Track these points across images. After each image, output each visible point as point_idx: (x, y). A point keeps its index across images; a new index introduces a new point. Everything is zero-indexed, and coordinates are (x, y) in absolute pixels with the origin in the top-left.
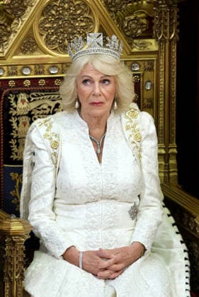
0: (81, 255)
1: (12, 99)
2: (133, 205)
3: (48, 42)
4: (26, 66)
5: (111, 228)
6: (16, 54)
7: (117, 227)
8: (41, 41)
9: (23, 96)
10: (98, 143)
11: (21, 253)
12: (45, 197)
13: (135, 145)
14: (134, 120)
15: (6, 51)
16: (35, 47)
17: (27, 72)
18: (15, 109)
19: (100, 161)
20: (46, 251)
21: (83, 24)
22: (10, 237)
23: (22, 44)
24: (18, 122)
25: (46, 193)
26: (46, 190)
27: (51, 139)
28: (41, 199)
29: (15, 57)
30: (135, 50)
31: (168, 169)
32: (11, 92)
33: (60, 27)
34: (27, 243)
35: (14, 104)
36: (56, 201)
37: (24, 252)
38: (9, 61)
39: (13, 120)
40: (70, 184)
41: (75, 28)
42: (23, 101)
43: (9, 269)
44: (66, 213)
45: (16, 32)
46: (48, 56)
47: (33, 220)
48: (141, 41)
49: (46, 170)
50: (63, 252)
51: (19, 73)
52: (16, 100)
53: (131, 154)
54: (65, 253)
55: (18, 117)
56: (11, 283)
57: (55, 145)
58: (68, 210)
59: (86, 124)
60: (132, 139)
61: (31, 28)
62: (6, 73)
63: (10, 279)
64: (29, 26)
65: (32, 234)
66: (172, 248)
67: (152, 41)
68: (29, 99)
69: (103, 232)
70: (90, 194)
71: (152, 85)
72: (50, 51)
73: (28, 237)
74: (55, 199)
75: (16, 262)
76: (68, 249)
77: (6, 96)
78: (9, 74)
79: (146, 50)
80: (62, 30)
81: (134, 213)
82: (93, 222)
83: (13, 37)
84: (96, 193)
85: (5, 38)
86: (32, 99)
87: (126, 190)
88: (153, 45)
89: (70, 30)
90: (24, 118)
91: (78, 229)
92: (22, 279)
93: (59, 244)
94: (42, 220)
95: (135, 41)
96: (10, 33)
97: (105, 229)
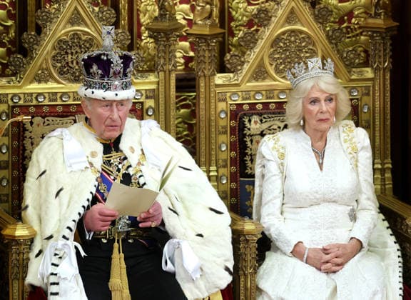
0: (307, 251)
1: (247, 120)
2: (351, 208)
3: (278, 71)
4: (258, 92)
5: (332, 227)
6: (249, 81)
7: (337, 227)
8: (271, 70)
9: (255, 118)
10: (320, 155)
11: (254, 250)
12: (274, 201)
13: (352, 156)
14: (351, 135)
15: (240, 79)
16: (266, 75)
17: (259, 97)
18: (249, 129)
19: (321, 169)
20: (277, 249)
21: (308, 55)
22: (244, 235)
23: (255, 72)
24: (252, 141)
25: (275, 198)
26: (275, 196)
27: (278, 151)
28: (270, 204)
29: (248, 84)
30: (353, 77)
31: (384, 182)
32: (245, 114)
33: (287, 57)
34: (259, 241)
35: (248, 125)
36: (284, 206)
37: (257, 249)
38: (243, 87)
39: (248, 139)
40: (295, 189)
41: (301, 58)
42: (256, 122)
43: (244, 264)
44: (293, 216)
45: (249, 62)
46: (277, 83)
47: (264, 223)
48: (359, 69)
49: (274, 178)
50: (291, 249)
51: (252, 98)
52: (250, 121)
53: (348, 163)
54: (294, 250)
55: (251, 136)
56: (245, 275)
57: (282, 156)
58: (294, 213)
59: (309, 138)
60: (350, 150)
61: (262, 59)
62: (241, 98)
64: (260, 57)
65: (263, 233)
66: (386, 247)
67: (369, 69)
68: (261, 121)
69: (325, 231)
70: (313, 197)
71: (369, 108)
72: (279, 79)
73: (260, 236)
74: (283, 204)
75: (249, 258)
76: (296, 246)
77: (241, 118)
78: (243, 99)
79: (363, 77)
80: (289, 60)
81: (353, 216)
82: (316, 223)
83: (246, 67)
84: (318, 196)
85: (239, 68)
86: (264, 120)
87: (344, 194)
88: (369, 73)
89: (296, 60)
90: (257, 137)
92: (255, 273)
93: (288, 243)
95: (354, 69)
96: (243, 63)
97: (327, 229)
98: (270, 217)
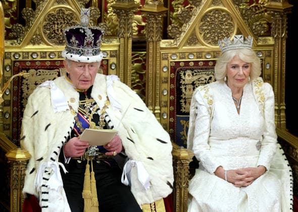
0: (226, 172)
1: (182, 74)
2: (258, 141)
3: (205, 38)
4: (191, 53)
5: (245, 155)
6: (184, 46)
7: (248, 155)
8: (201, 37)
9: (189, 72)
10: (238, 102)
11: (187, 170)
12: (204, 135)
13: (260, 103)
14: (260, 88)
15: (178, 44)
16: (197, 41)
17: (191, 57)
18: (184, 80)
19: (239, 113)
20: (204, 169)
21: (227, 27)
22: (180, 160)
23: (189, 39)
24: (186, 89)
25: (204, 132)
26: (204, 130)
27: (208, 99)
28: (201, 136)
29: (184, 48)
30: (259, 44)
31: (280, 119)
32: (181, 69)
33: (212, 28)
34: (191, 164)
35: (183, 77)
36: (211, 138)
37: (189, 170)
38: (180, 50)
39: (183, 87)
40: (219, 127)
41: (222, 29)
42: (189, 75)
43: (179, 181)
44: (216, 146)
45: (185, 32)
46: (205, 47)
48: (264, 38)
49: (204, 118)
50: (214, 170)
51: (186, 58)
52: (185, 74)
53: (258, 109)
54: (216, 171)
55: (185, 85)
56: (181, 189)
57: (211, 102)
58: (218, 144)
59: (230, 90)
60: (259, 99)
61: (195, 29)
62: (178, 57)
63: (180, 187)
64: (193, 28)
66: (283, 168)
67: (271, 38)
68: (193, 74)
69: (239, 158)
70: (232, 133)
71: (270, 66)
72: (206, 44)
73: (191, 160)
74: (210, 136)
75: (183, 176)
76: (218, 168)
77: (178, 72)
78: (180, 58)
79: (267, 44)
80: (214, 31)
81: (259, 146)
82: (233, 151)
83: (183, 35)
84: (235, 133)
85: (178, 36)
86: (195, 74)
87: (255, 132)
88: (271, 41)
89: (219, 31)
90: (190, 86)
91: (224, 155)
92: (187, 187)
93: (212, 165)
94: (201, 150)
95: (260, 38)
96: (181, 32)
97: (240, 156)
98: (200, 146)
